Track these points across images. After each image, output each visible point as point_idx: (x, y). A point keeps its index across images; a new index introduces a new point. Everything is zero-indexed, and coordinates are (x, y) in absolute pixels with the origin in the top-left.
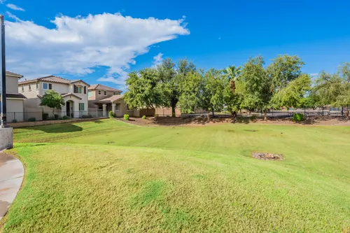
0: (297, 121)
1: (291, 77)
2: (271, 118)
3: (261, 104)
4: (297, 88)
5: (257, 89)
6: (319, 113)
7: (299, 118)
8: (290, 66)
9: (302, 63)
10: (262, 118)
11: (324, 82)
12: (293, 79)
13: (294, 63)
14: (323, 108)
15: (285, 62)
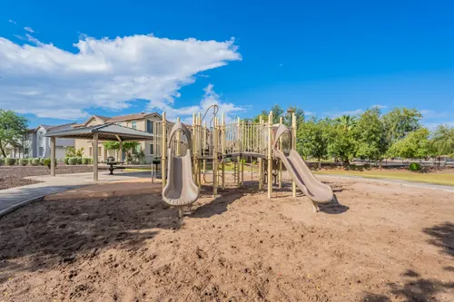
0: (413, 170)
1: (408, 129)
2: (386, 167)
3: (377, 153)
4: (415, 140)
5: (375, 140)
6: (435, 163)
7: (415, 167)
8: (408, 118)
9: (420, 115)
10: (377, 167)
11: (442, 135)
12: (411, 130)
13: (413, 115)
14: (439, 159)
15: (402, 114)
